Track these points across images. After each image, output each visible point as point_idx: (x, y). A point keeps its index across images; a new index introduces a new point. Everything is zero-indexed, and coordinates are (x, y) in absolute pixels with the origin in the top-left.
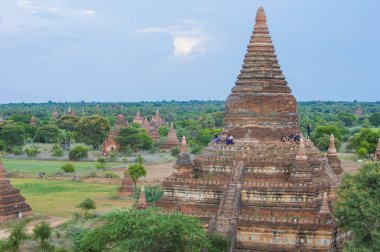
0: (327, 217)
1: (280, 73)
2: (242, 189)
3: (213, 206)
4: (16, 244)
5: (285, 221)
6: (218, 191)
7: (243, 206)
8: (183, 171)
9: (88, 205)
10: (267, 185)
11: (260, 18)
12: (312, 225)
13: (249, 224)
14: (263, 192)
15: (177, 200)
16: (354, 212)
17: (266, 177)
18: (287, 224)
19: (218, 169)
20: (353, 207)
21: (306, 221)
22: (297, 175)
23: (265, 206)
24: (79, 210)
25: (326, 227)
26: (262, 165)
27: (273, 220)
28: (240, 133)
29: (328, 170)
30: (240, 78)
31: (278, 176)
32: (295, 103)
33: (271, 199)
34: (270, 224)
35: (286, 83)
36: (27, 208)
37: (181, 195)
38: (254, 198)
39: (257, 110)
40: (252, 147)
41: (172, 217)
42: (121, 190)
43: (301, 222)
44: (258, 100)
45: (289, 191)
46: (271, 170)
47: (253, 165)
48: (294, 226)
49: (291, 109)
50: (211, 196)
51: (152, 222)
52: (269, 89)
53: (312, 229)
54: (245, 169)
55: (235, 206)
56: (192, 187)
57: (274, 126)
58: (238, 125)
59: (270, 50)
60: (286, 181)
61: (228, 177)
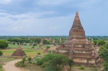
0: (94, 56)
1: (81, 25)
2: (74, 50)
3: (67, 54)
4: (23, 62)
5: (84, 57)
6: (68, 50)
7: (74, 54)
8: (60, 46)
9: (39, 54)
10: (79, 49)
13: (76, 58)
14: (79, 51)
15: (59, 52)
16: (106, 54)
17: (79, 47)
18: (85, 58)
19: (68, 46)
20: (105, 53)
21: (89, 57)
22: (86, 47)
23: (79, 54)
24: (37, 55)
25: (94, 59)
26: (78, 45)
28: (73, 38)
29: (92, 46)
30: (72, 26)
33: (80, 52)
34: (80, 58)
35: (82, 28)
36: (25, 55)
38: (76, 52)
39: (76, 33)
40: (76, 41)
42: (45, 51)
43: (88, 57)
44: (77, 31)
45: (84, 50)
46: (80, 46)
47: (76, 45)
48: (86, 58)
49: (84, 33)
50: (67, 51)
51: (56, 56)
52: (79, 29)
53: (90, 59)
54: (74, 45)
55: (72, 54)
56: (63, 49)
57: (80, 36)
58: (72, 36)
59: (79, 20)
60: (83, 48)
61: (70, 47)
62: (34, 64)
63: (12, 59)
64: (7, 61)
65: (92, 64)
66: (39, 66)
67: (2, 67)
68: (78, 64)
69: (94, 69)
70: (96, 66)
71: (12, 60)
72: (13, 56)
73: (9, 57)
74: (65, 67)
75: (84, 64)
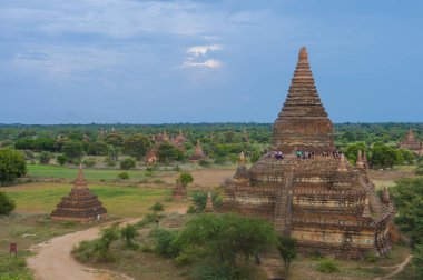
1: (319, 100)
2: (293, 195)
3: (269, 210)
5: (332, 222)
6: (273, 197)
7: (295, 210)
8: (242, 180)
9: (158, 208)
10: (314, 192)
11: (303, 56)
12: (357, 227)
13: (301, 225)
14: (311, 198)
17: (313, 186)
18: (335, 226)
19: (271, 179)
21: (351, 223)
22: (340, 184)
23: (312, 210)
24: (151, 212)
25: (369, 229)
26: (309, 176)
27: (322, 222)
28: (288, 150)
29: (361, 180)
30: (285, 105)
31: (322, 185)
32: (332, 125)
33: (318, 204)
34: (319, 225)
35: (323, 109)
36: (103, 211)
37: (240, 200)
38: (303, 203)
39: (302, 131)
41: (252, 221)
42: (174, 193)
43: (346, 224)
44: (303, 123)
45: (333, 198)
46: (316, 180)
47: (301, 176)
48: (341, 228)
49: (329, 131)
50: (266, 201)
52: (311, 114)
53: (357, 231)
54: (294, 179)
55: (288, 210)
56: (251, 194)
57: (316, 144)
58: (285, 144)
59: (311, 81)
60: (329, 189)
61: (281, 185)
62: (146, 251)
63: (53, 230)
64: (37, 240)
65: (363, 250)
66: (168, 261)
67: (23, 265)
68: (309, 250)
69: (371, 267)
70: (378, 254)
71: (56, 235)
72: (58, 218)
73: (42, 219)
74: (264, 261)
75: (332, 248)
